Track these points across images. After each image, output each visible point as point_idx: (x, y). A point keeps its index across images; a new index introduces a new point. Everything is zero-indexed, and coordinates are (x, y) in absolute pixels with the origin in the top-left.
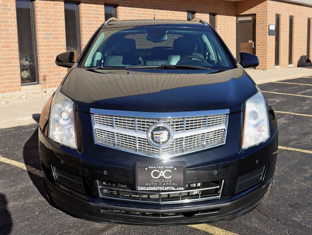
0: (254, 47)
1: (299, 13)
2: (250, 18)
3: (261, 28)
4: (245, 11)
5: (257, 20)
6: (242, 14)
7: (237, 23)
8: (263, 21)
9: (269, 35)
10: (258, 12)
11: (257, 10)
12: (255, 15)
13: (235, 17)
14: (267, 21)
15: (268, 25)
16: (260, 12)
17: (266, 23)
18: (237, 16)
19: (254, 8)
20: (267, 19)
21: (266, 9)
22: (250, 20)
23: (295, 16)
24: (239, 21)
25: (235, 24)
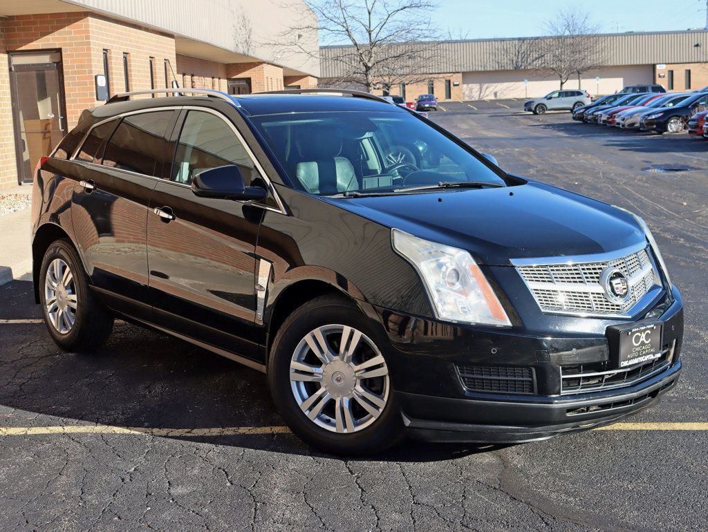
0: (62, 128)
1: (136, 47)
2: (46, 59)
3: (79, 84)
4: (32, 41)
5: (65, 64)
6: (23, 48)
7: (10, 70)
8: (82, 66)
9: (97, 99)
10: (66, 45)
11: (65, 39)
12: (59, 51)
13: (6, 56)
14: (90, 66)
15: (94, 75)
16: (71, 45)
17: (91, 72)
18: (11, 53)
19: (56, 35)
20: (90, 61)
21: (88, 37)
22: (47, 64)
23: (132, 54)
24: (16, 66)
25: (7, 73)
